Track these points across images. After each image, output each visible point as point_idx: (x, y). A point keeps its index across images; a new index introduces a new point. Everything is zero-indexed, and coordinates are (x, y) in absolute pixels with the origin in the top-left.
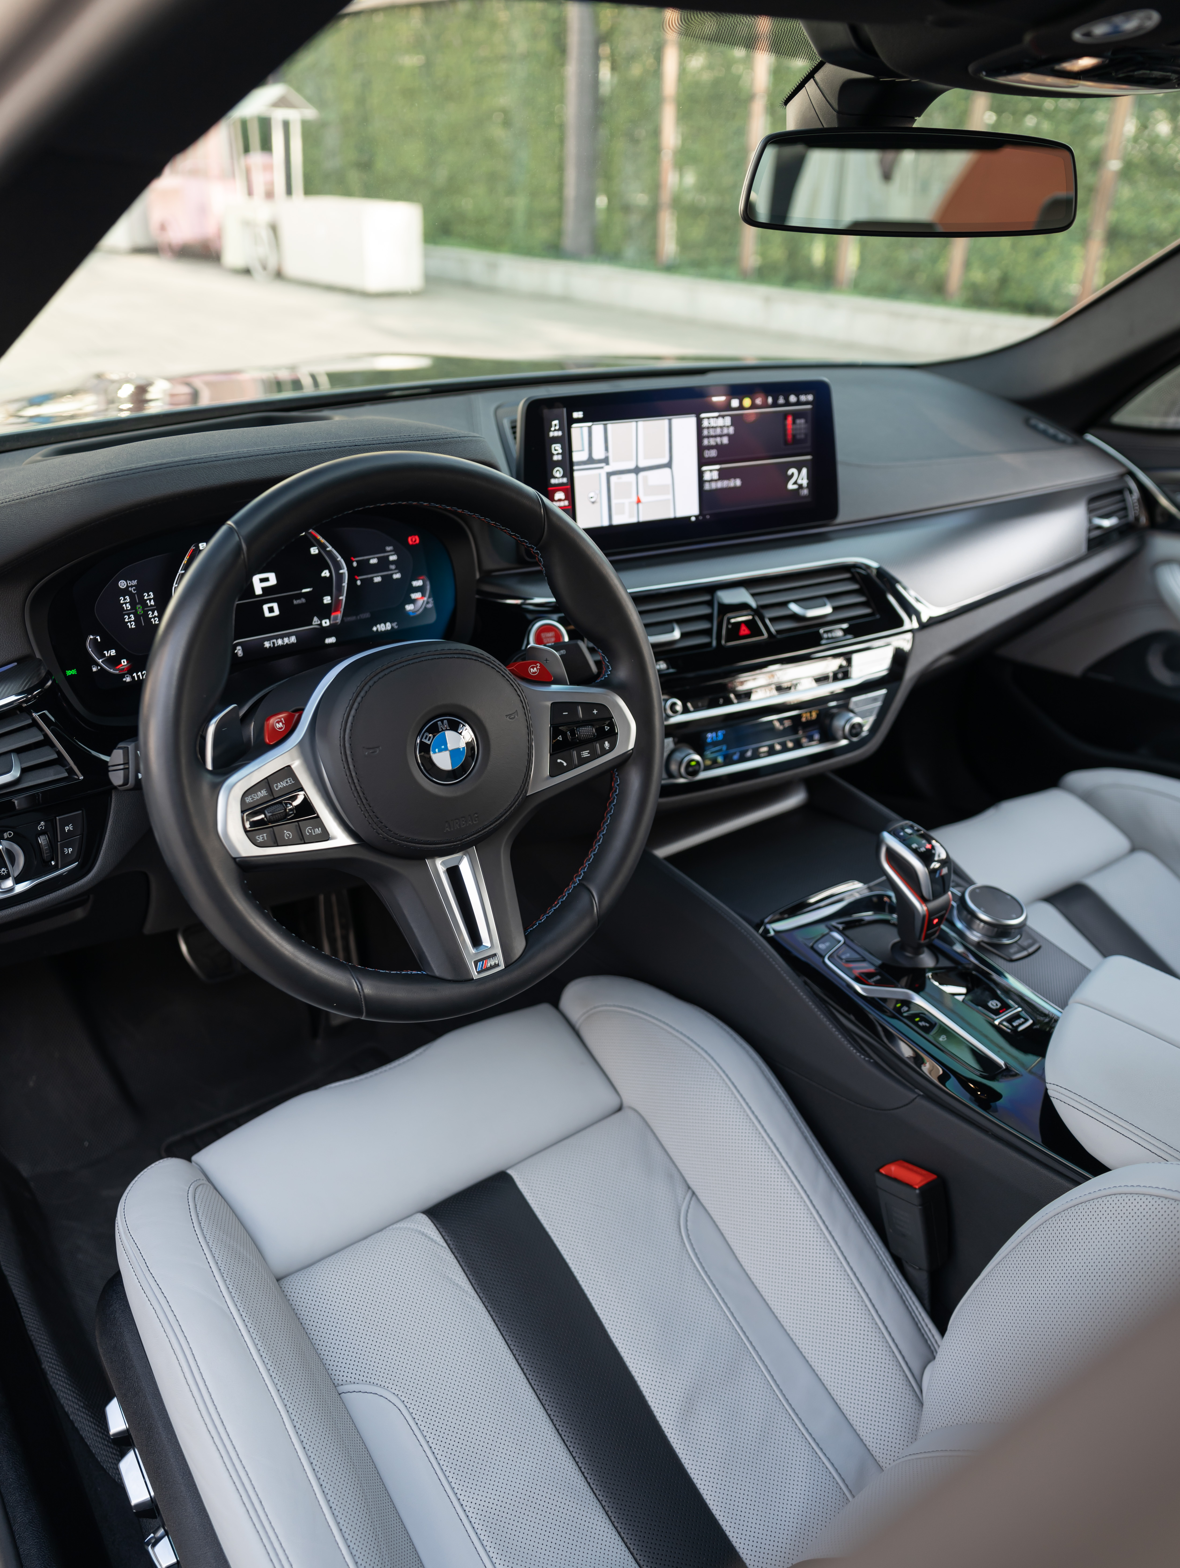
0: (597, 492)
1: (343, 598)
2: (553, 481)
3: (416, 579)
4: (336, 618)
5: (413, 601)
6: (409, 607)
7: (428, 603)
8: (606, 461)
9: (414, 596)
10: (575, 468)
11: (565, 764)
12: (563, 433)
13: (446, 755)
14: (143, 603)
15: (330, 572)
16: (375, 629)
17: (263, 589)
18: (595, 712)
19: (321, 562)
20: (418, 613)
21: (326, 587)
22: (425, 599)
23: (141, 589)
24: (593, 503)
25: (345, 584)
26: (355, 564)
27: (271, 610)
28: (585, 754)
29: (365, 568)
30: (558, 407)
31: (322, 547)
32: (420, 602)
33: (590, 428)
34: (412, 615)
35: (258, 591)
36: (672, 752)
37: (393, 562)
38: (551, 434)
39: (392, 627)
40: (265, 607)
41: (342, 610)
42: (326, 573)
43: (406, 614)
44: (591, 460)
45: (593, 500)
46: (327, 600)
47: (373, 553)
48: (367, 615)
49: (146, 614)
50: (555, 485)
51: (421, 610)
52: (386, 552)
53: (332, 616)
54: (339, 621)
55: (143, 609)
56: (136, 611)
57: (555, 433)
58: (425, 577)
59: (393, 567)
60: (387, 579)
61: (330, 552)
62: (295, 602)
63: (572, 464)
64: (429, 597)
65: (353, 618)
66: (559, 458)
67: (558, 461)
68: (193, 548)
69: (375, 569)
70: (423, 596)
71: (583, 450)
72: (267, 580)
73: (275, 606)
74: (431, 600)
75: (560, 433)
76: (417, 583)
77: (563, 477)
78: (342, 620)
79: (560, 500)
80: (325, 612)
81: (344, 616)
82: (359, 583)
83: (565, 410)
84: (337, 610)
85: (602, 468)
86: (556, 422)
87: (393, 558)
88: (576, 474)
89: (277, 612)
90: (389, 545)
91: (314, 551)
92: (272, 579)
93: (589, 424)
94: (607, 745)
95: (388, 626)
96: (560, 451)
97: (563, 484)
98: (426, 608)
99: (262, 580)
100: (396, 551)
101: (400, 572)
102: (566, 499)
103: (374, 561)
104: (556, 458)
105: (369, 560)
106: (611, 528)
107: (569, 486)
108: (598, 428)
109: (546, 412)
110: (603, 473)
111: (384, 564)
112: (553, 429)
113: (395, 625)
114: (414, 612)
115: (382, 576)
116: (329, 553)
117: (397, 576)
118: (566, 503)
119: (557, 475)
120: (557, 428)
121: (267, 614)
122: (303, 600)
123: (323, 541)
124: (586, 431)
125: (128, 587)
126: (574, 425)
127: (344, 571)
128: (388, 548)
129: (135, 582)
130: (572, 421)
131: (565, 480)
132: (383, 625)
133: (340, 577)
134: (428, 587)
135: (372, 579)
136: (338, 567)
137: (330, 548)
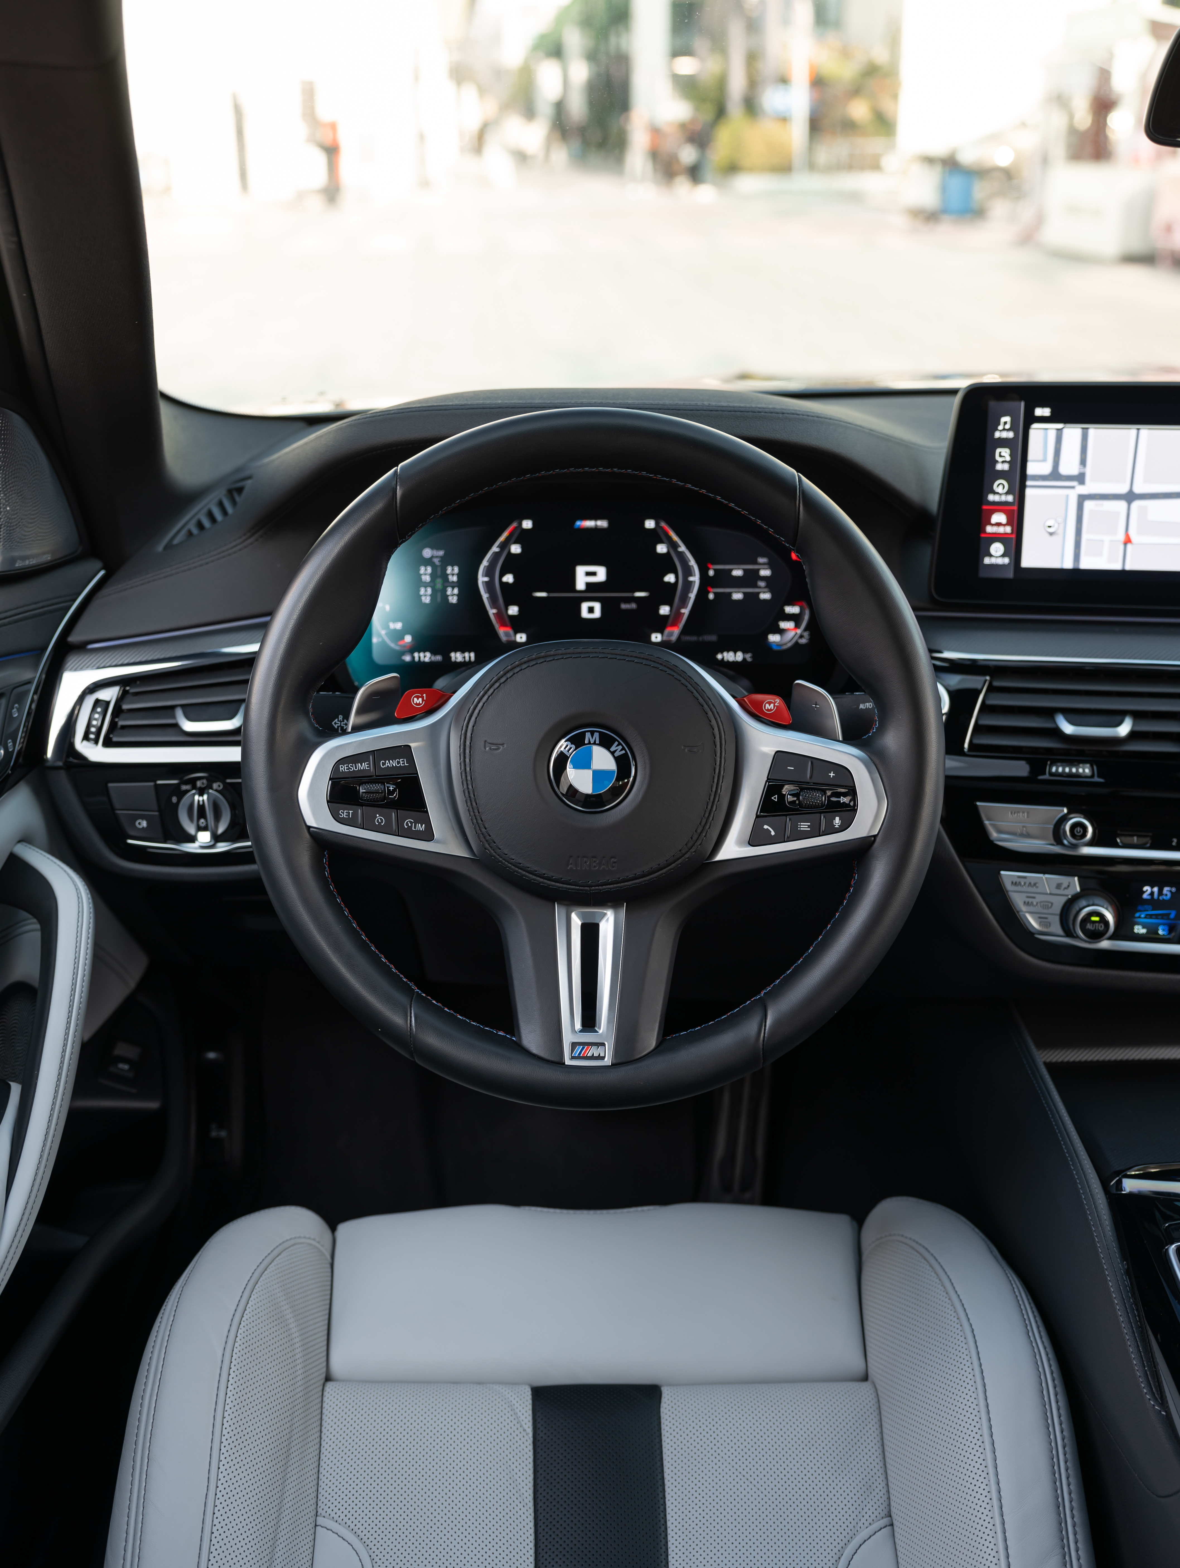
0: (1060, 520)
1: (686, 611)
2: (991, 498)
3: (792, 604)
4: (671, 634)
5: (781, 632)
6: (774, 638)
7: (801, 637)
8: (1080, 478)
9: (783, 625)
10: (1028, 483)
11: (773, 833)
12: (1016, 434)
13: (587, 775)
14: (445, 577)
15: (677, 577)
16: (719, 656)
17: (588, 585)
18: (832, 774)
19: (667, 563)
20: (785, 647)
21: (667, 594)
22: (799, 631)
23: (446, 561)
24: (1051, 534)
25: (692, 596)
26: (711, 573)
27: (591, 610)
28: (804, 826)
29: (724, 579)
30: (1013, 399)
31: (673, 545)
32: (791, 634)
33: (1059, 431)
34: (775, 648)
35: (580, 585)
36: (1075, 898)
37: (764, 578)
38: (997, 435)
39: (744, 659)
40: (585, 606)
41: (682, 624)
42: (670, 578)
43: (767, 646)
44: (1055, 475)
45: (1051, 530)
46: (664, 610)
47: (738, 562)
48: (713, 638)
49: (444, 590)
50: (994, 503)
51: (789, 645)
52: (756, 563)
53: (667, 631)
54: (674, 638)
55: (443, 584)
56: (435, 585)
57: (1001, 433)
58: (804, 604)
59: (762, 584)
60: (752, 598)
61: (682, 553)
62: (624, 606)
63: (1024, 477)
64: (805, 630)
65: (694, 638)
66: (1006, 467)
67: (1003, 472)
68: (515, 524)
69: (738, 583)
70: (797, 626)
71: (1044, 460)
72: (594, 574)
73: (597, 606)
74: (806, 634)
75: (1011, 435)
76: (791, 610)
77: (1007, 493)
78: (679, 638)
79: (999, 524)
80: (661, 624)
81: (683, 632)
82: (711, 596)
83: (1023, 404)
84: (675, 624)
85: (1073, 487)
86: (1007, 419)
87: (765, 572)
88: (1029, 492)
89: (597, 614)
90: (763, 556)
91: (661, 549)
92: (601, 574)
93: (1060, 426)
94: (837, 821)
95: (739, 656)
96: (1008, 458)
97: (1006, 503)
98: (797, 643)
99: (588, 574)
100: (771, 565)
101: (772, 591)
102: (1007, 524)
103: (737, 573)
104: (999, 467)
105: (731, 570)
106: (1076, 573)
107: (1015, 508)
108: (1072, 433)
109: (993, 405)
110: (1073, 496)
111: (751, 578)
112: (1000, 427)
113: (748, 657)
114: (778, 644)
115: (745, 594)
116: (681, 555)
117: (766, 596)
118: (1008, 529)
119: (1000, 490)
120: (1008, 426)
121: (585, 614)
122: (633, 606)
123: (675, 538)
124: (1052, 435)
125: (432, 557)
126: (1035, 426)
127: (696, 579)
128: (761, 560)
129: (441, 553)
130: (1030, 419)
131: (1010, 498)
132: (731, 654)
133: (688, 585)
134: (806, 617)
135: (730, 594)
136: (688, 572)
137: (682, 548)
